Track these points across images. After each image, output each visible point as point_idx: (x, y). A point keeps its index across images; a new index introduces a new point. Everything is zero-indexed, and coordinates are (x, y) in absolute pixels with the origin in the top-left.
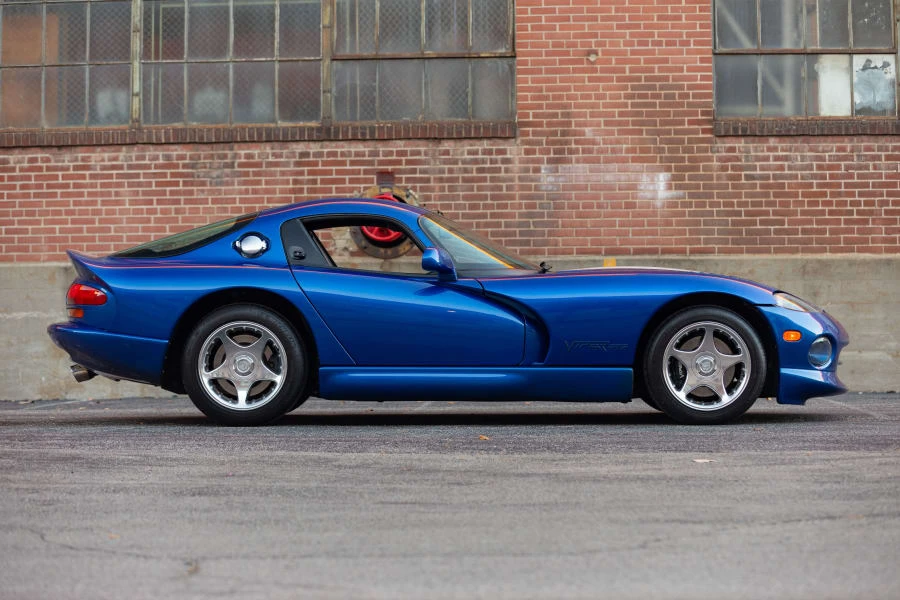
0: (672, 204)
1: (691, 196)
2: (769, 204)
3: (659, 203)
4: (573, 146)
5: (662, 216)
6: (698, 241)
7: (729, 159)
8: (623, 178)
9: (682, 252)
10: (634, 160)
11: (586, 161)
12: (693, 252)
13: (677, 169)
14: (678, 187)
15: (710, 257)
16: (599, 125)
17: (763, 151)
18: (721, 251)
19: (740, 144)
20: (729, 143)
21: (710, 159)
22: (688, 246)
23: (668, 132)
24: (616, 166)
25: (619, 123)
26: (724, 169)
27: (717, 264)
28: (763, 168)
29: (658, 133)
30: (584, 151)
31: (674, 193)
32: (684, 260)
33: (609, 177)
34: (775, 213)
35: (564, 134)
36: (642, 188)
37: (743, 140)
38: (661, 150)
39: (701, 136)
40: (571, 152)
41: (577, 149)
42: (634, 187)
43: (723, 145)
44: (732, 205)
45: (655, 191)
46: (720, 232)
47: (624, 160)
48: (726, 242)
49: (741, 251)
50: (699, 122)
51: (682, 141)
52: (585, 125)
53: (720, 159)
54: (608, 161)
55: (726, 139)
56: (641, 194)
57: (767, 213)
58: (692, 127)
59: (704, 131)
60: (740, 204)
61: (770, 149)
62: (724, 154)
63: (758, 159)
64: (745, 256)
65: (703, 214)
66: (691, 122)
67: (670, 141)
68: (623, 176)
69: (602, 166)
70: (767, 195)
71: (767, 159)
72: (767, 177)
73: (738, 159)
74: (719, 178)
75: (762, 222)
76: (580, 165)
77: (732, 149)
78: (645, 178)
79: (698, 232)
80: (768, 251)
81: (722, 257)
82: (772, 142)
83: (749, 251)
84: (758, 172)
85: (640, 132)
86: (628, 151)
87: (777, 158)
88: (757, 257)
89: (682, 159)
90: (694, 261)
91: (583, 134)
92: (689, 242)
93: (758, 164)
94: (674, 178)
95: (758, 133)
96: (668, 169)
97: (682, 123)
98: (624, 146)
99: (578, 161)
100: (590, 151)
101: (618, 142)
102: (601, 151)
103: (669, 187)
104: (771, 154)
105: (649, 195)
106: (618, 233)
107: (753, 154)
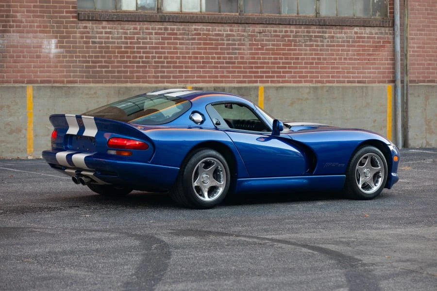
0: (58, 56)
1: (67, 52)
2: (103, 57)
3: (52, 56)
4: (12, 23)
5: (53, 62)
6: (70, 76)
7: (84, 33)
8: (35, 42)
9: (62, 82)
10: (41, 32)
11: (18, 32)
12: (68, 82)
13: (61, 37)
14: (61, 47)
15: (76, 85)
16: (24, 12)
17: (100, 29)
18: (81, 82)
19: (89, 24)
20: (84, 24)
21: (75, 32)
22: (65, 79)
23: (56, 17)
24: (31, 35)
25: (33, 12)
26: (82, 38)
27: (79, 89)
28: (100, 38)
29: (51, 17)
30: (17, 26)
31: (59, 50)
32: (65, 87)
33: (28, 41)
34: (105, 62)
35: (7, 16)
36: (44, 47)
37: (90, 22)
38: (53, 27)
39: (71, 20)
40: (11, 27)
41: (13, 25)
42: (40, 47)
43: (82, 24)
44: (85, 57)
45: (50, 49)
46: (80, 72)
47: (36, 32)
48: (83, 77)
49: (89, 82)
50: (71, 12)
51: (62, 22)
52: (17, 12)
53: (81, 33)
54: (28, 32)
55: (83, 22)
56: (43, 50)
57: (101, 62)
58: (67, 15)
59: (73, 17)
60: (89, 57)
61: (103, 28)
62: (82, 30)
63: (98, 33)
64: (92, 85)
65: (72, 62)
66: (67, 12)
67: (57, 22)
68: (35, 41)
69: (25, 35)
70: (101, 52)
71: (101, 33)
72: (102, 43)
73: (88, 33)
74: (80, 42)
75: (100, 67)
76: (15, 34)
77: (86, 27)
78: (45, 42)
79: (70, 72)
80: (101, 82)
81: (81, 85)
82: (104, 24)
83: (94, 82)
84: (98, 40)
85: (43, 17)
86: (38, 27)
87: (106, 33)
88: (97, 85)
89: (62, 32)
90: (69, 87)
91: (16, 17)
92: (66, 77)
93: (98, 35)
94: (59, 42)
95: (99, 19)
96: (56, 37)
97: (62, 12)
98: (36, 24)
99: (14, 32)
100: (20, 26)
101: (33, 22)
102: (24, 27)
103: (57, 47)
104: (103, 30)
105: (47, 51)
106: (33, 72)
107: (95, 30)
